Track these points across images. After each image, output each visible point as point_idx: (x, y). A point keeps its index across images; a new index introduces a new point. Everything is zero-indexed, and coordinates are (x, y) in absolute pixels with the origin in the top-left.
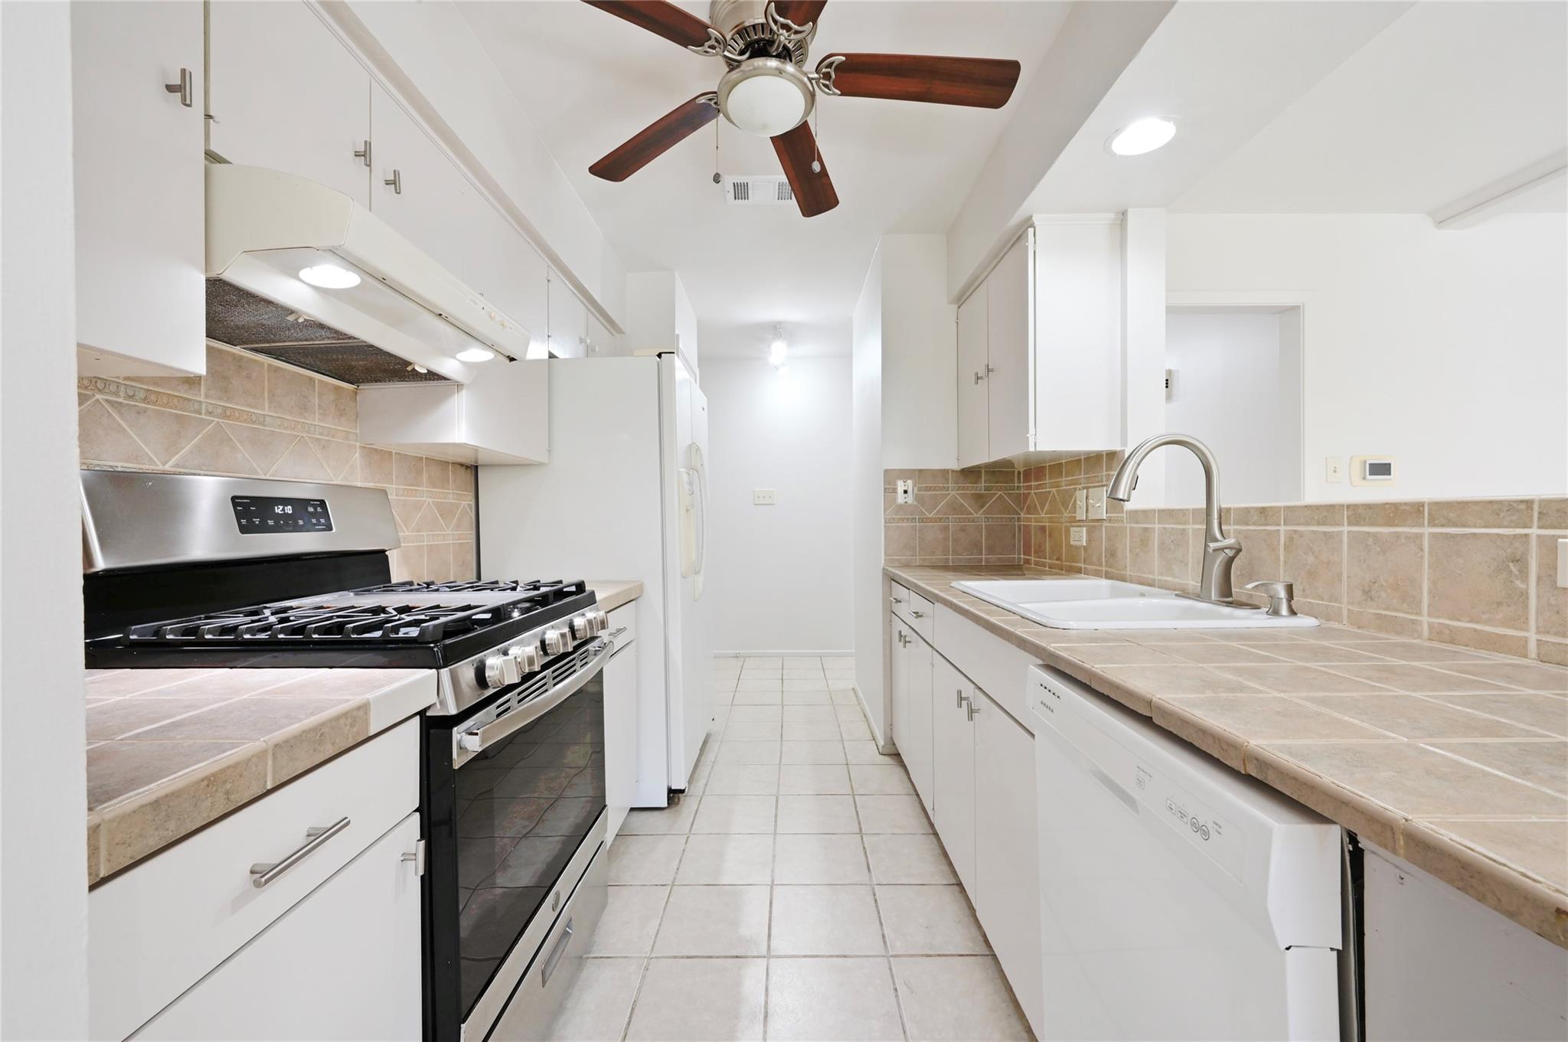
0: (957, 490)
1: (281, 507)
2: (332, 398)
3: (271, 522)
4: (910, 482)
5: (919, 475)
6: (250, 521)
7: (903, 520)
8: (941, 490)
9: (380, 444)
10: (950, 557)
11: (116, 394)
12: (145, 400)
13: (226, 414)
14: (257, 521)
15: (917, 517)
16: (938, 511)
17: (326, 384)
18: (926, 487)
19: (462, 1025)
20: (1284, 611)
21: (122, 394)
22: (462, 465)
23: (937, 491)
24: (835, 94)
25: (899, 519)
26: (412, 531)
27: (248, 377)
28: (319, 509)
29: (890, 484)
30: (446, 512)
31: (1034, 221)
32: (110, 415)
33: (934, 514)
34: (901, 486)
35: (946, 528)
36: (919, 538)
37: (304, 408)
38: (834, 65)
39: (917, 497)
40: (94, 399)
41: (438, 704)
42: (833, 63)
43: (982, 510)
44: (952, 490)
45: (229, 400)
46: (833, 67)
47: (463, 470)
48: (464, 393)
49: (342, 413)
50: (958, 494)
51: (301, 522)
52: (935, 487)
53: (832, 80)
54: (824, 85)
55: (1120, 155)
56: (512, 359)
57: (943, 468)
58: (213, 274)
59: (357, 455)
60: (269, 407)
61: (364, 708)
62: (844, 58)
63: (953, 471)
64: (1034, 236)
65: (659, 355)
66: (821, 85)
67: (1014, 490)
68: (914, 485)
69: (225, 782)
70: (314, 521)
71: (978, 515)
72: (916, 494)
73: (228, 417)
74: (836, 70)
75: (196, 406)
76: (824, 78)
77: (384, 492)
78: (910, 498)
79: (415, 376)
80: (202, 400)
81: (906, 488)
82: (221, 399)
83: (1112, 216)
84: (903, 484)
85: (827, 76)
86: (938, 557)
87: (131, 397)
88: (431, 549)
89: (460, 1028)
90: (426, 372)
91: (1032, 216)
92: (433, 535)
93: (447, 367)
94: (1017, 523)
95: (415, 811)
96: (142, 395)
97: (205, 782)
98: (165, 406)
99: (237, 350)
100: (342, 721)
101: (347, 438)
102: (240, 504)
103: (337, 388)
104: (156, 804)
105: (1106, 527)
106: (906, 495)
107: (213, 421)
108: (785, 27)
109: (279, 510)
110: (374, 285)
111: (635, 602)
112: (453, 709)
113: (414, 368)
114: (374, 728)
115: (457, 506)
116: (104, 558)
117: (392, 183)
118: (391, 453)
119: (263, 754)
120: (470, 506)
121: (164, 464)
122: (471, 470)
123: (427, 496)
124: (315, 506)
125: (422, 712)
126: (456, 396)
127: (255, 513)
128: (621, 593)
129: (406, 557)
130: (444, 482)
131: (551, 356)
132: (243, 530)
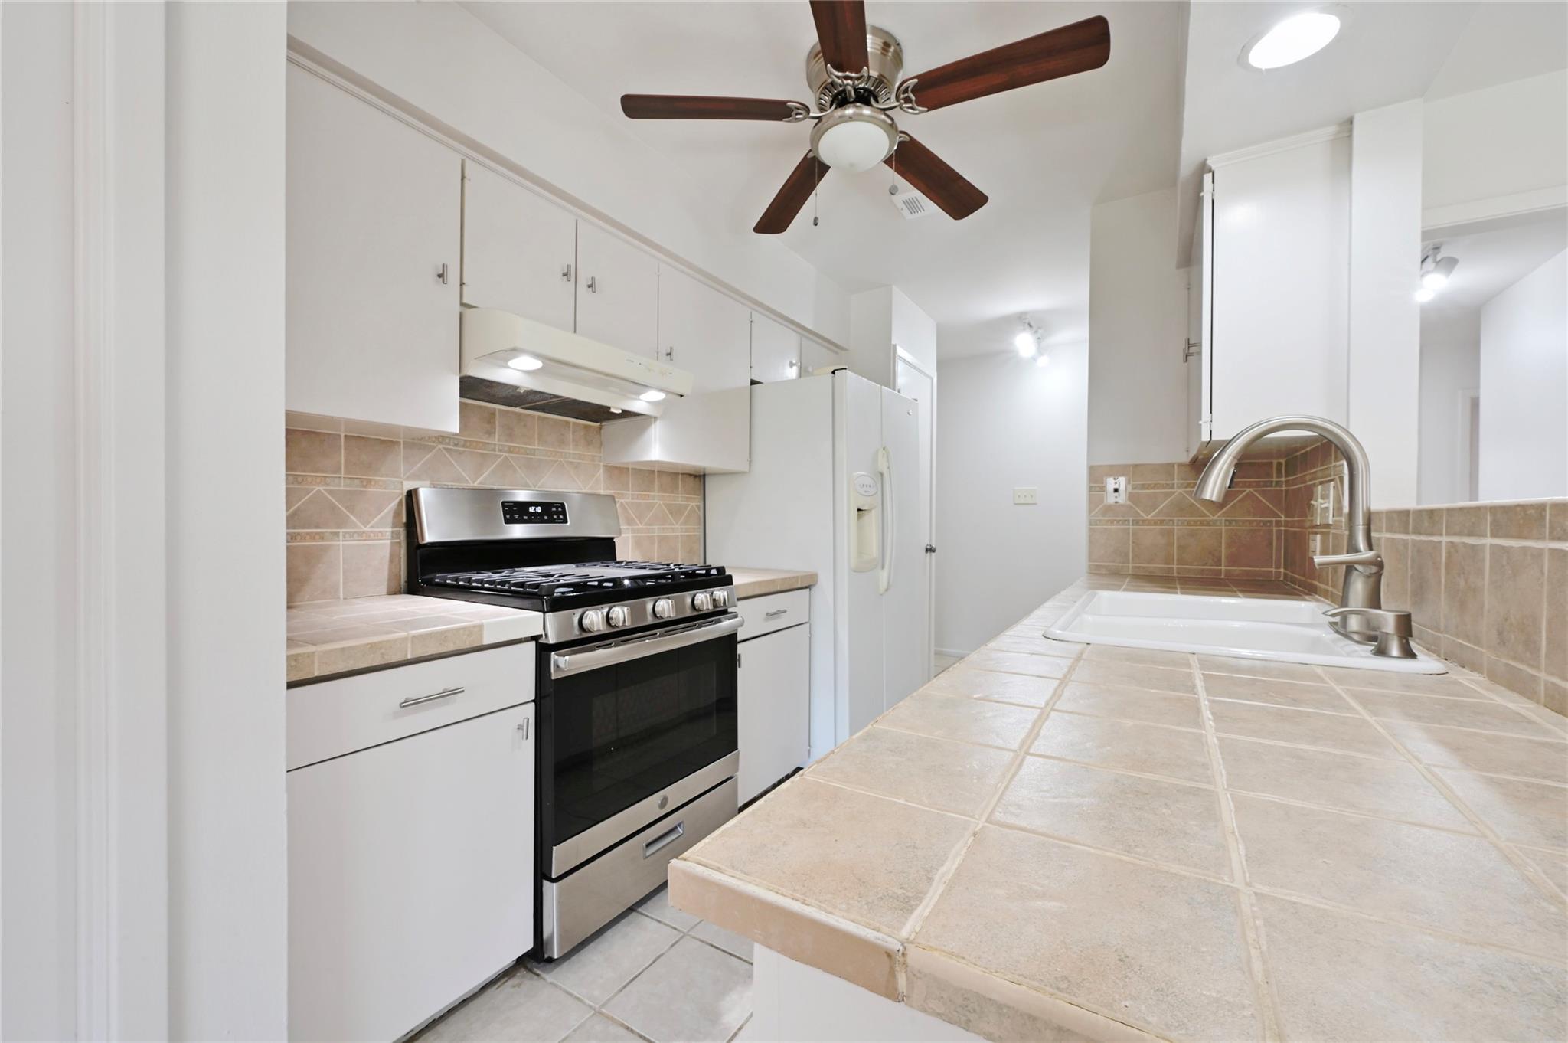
0: (1186, 487)
1: (533, 508)
2: (582, 433)
3: (525, 518)
4: (1122, 480)
5: (1133, 471)
6: (512, 517)
7: (1112, 522)
8: (1164, 488)
9: (613, 463)
10: (1175, 566)
11: (449, 444)
12: (464, 446)
13: (511, 450)
14: (516, 516)
15: (1131, 519)
16: (1159, 512)
17: (578, 424)
18: (1143, 485)
19: (554, 848)
20: (1395, 651)
21: (452, 444)
22: (690, 475)
23: (1158, 488)
24: (923, 112)
25: (1108, 521)
26: (645, 525)
27: (525, 426)
28: (560, 509)
29: (1096, 482)
30: (676, 511)
31: (1210, 164)
32: (445, 456)
33: (1154, 516)
34: (1111, 483)
35: (1170, 533)
36: (1133, 542)
37: (562, 442)
38: (910, 89)
39: (1131, 497)
40: (437, 448)
41: (544, 636)
42: (908, 88)
43: (1223, 511)
44: (1178, 487)
45: (512, 442)
46: (909, 92)
47: (692, 478)
48: (658, 422)
49: (589, 443)
50: (1186, 492)
51: (546, 518)
52: (1155, 484)
53: (914, 102)
54: (909, 108)
55: (1266, 70)
56: (682, 396)
57: (1170, 462)
58: (463, 374)
59: (601, 471)
60: (539, 444)
61: (480, 627)
62: (916, 80)
63: (1180, 465)
64: (1213, 182)
65: (833, 372)
66: (906, 109)
67: (1271, 486)
68: (1128, 482)
69: (381, 648)
70: (555, 517)
71: (1215, 518)
72: (1130, 494)
73: (511, 452)
74: (912, 92)
75: (493, 447)
76: (906, 102)
78: (1122, 498)
79: (615, 416)
80: (496, 443)
81: (1116, 486)
82: (507, 441)
83: (1332, 129)
84: (1114, 481)
85: (908, 100)
86: (1157, 566)
87: (456, 445)
88: (661, 539)
89: (552, 849)
90: (620, 412)
91: (1206, 160)
92: (663, 528)
93: (638, 405)
94: (1275, 529)
95: (532, 701)
96: (462, 443)
97: (369, 646)
98: (475, 448)
99: (517, 410)
100: (461, 632)
101: (593, 460)
102: (507, 506)
103: (586, 426)
104: (343, 649)
105: (1333, 533)
106: (1116, 494)
107: (502, 456)
108: (847, 78)
109: (532, 509)
110: (552, 364)
111: (808, 590)
112: (552, 640)
113: (612, 410)
114: (487, 641)
115: (686, 507)
116: (430, 536)
117: (590, 286)
118: (627, 469)
119: (405, 639)
120: (698, 506)
121: (474, 482)
122: (699, 478)
123: (659, 499)
124: (557, 507)
125: (535, 638)
126: (653, 426)
127: (516, 512)
128: (778, 579)
129: (638, 543)
130: (674, 489)
131: (753, 383)
132: (507, 521)
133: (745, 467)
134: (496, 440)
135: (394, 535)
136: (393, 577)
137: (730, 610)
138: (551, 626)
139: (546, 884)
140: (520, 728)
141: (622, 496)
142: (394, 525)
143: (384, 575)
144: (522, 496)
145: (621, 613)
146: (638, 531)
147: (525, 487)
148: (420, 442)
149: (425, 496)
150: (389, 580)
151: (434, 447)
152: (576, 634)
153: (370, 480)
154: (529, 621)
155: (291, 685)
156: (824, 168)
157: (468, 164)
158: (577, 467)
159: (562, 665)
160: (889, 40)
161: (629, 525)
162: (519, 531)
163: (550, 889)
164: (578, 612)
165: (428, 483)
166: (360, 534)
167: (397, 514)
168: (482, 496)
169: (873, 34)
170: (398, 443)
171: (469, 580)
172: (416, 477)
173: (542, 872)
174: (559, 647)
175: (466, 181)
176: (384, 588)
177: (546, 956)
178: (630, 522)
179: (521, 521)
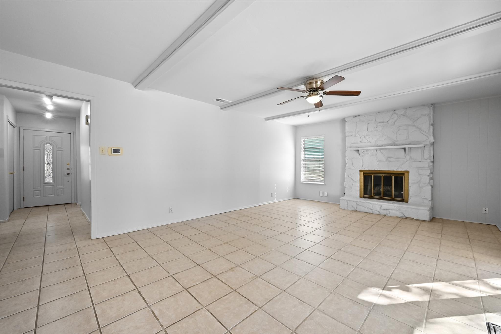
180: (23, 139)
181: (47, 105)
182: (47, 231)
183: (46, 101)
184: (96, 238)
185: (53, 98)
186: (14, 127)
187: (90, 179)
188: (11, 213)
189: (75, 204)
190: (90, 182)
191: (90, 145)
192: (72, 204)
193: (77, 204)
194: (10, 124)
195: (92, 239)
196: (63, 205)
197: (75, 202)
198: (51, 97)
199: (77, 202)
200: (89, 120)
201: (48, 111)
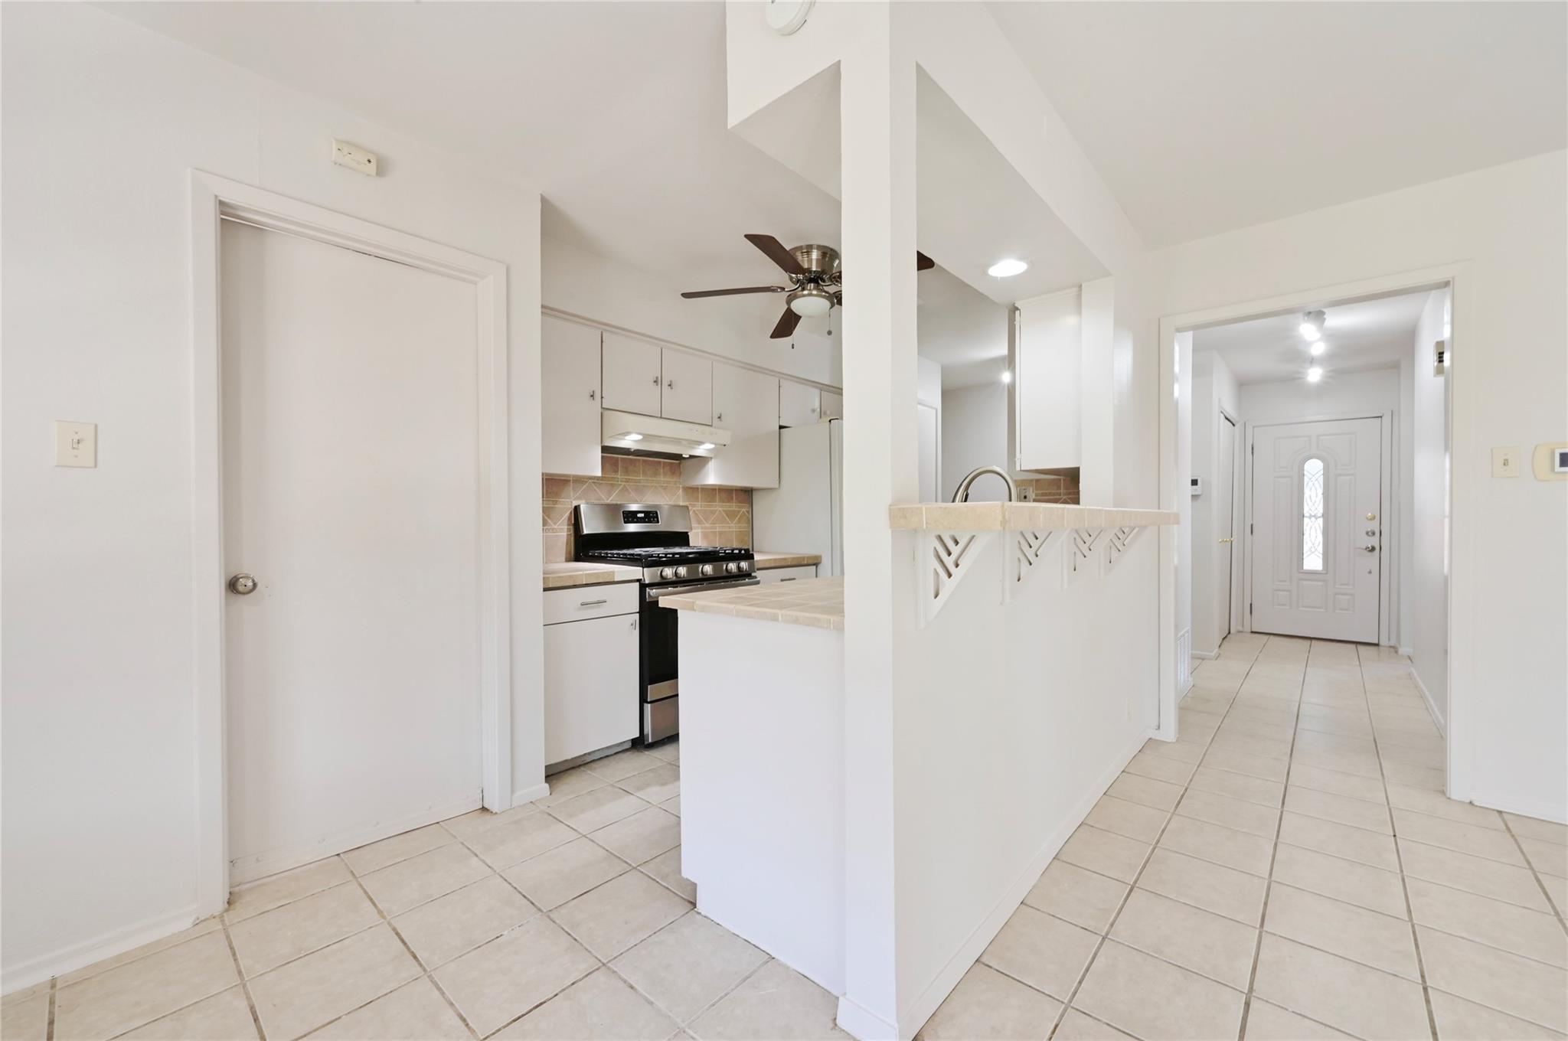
2: (669, 468)
3: (635, 520)
5: (1037, 481)
6: (628, 520)
9: (688, 485)
13: (627, 481)
14: (631, 519)
17: (666, 463)
19: (649, 686)
21: (597, 482)
26: (710, 524)
28: (655, 515)
30: (731, 515)
31: (1017, 306)
32: (593, 486)
37: (656, 474)
41: (644, 580)
45: (628, 475)
47: (743, 492)
48: (713, 460)
49: (673, 473)
51: (647, 520)
52: (1050, 493)
56: (724, 446)
58: (603, 444)
59: (681, 490)
61: (613, 573)
64: (1020, 316)
65: (830, 421)
70: (652, 519)
73: (628, 482)
75: (617, 479)
77: (687, 507)
79: (686, 459)
87: (599, 482)
88: (721, 533)
89: (649, 689)
90: (689, 456)
91: (1015, 304)
92: (723, 526)
97: (567, 579)
101: (676, 484)
102: (625, 514)
103: (670, 464)
107: (622, 484)
109: (639, 515)
110: (647, 437)
111: (815, 567)
112: (647, 582)
113: (684, 456)
114: (617, 579)
115: (739, 512)
116: (586, 530)
117: (670, 385)
118: (698, 488)
119: (582, 575)
120: (748, 512)
121: (608, 500)
122: (747, 494)
123: (719, 507)
124: (653, 514)
125: (639, 580)
126: (710, 463)
127: (630, 517)
128: (789, 558)
129: (705, 536)
130: (730, 500)
131: (781, 427)
132: (625, 522)
133: (777, 486)
134: (619, 476)
135: (569, 530)
136: (568, 553)
137: (753, 574)
138: (648, 574)
139: (645, 704)
140: (632, 625)
141: (694, 506)
142: (569, 525)
143: (564, 552)
144: (634, 507)
145: (682, 571)
146: (705, 528)
147: (636, 502)
148: (579, 480)
149: (583, 508)
150: (566, 554)
151: (586, 482)
152: (658, 580)
153: (557, 501)
154: (635, 572)
155: (545, 590)
156: (798, 318)
157: (604, 334)
158: (665, 488)
159: (651, 594)
160: (825, 250)
161: (699, 524)
162: (632, 528)
163: (648, 707)
164: (661, 568)
165: (584, 501)
166: (553, 529)
167: (569, 519)
168: (612, 510)
169: (817, 249)
170: (570, 481)
171: (607, 554)
172: (579, 498)
173: (643, 700)
174: (652, 585)
175: (604, 343)
176: (564, 559)
177: (646, 743)
178: (699, 522)
179: (633, 522)
180: (1252, 453)
181: (1309, 344)
182: (1300, 713)
183: (1308, 331)
184: (1468, 801)
185: (1325, 319)
186: (1234, 425)
187: (1446, 570)
188: (1224, 639)
189: (1392, 650)
190: (1446, 580)
191: (1448, 446)
192: (1381, 648)
193: (1400, 652)
194: (1227, 418)
195: (1449, 798)
196: (1353, 646)
197: (1392, 643)
198: (1317, 315)
199: (1399, 644)
200: (1447, 357)
201: (1312, 361)
